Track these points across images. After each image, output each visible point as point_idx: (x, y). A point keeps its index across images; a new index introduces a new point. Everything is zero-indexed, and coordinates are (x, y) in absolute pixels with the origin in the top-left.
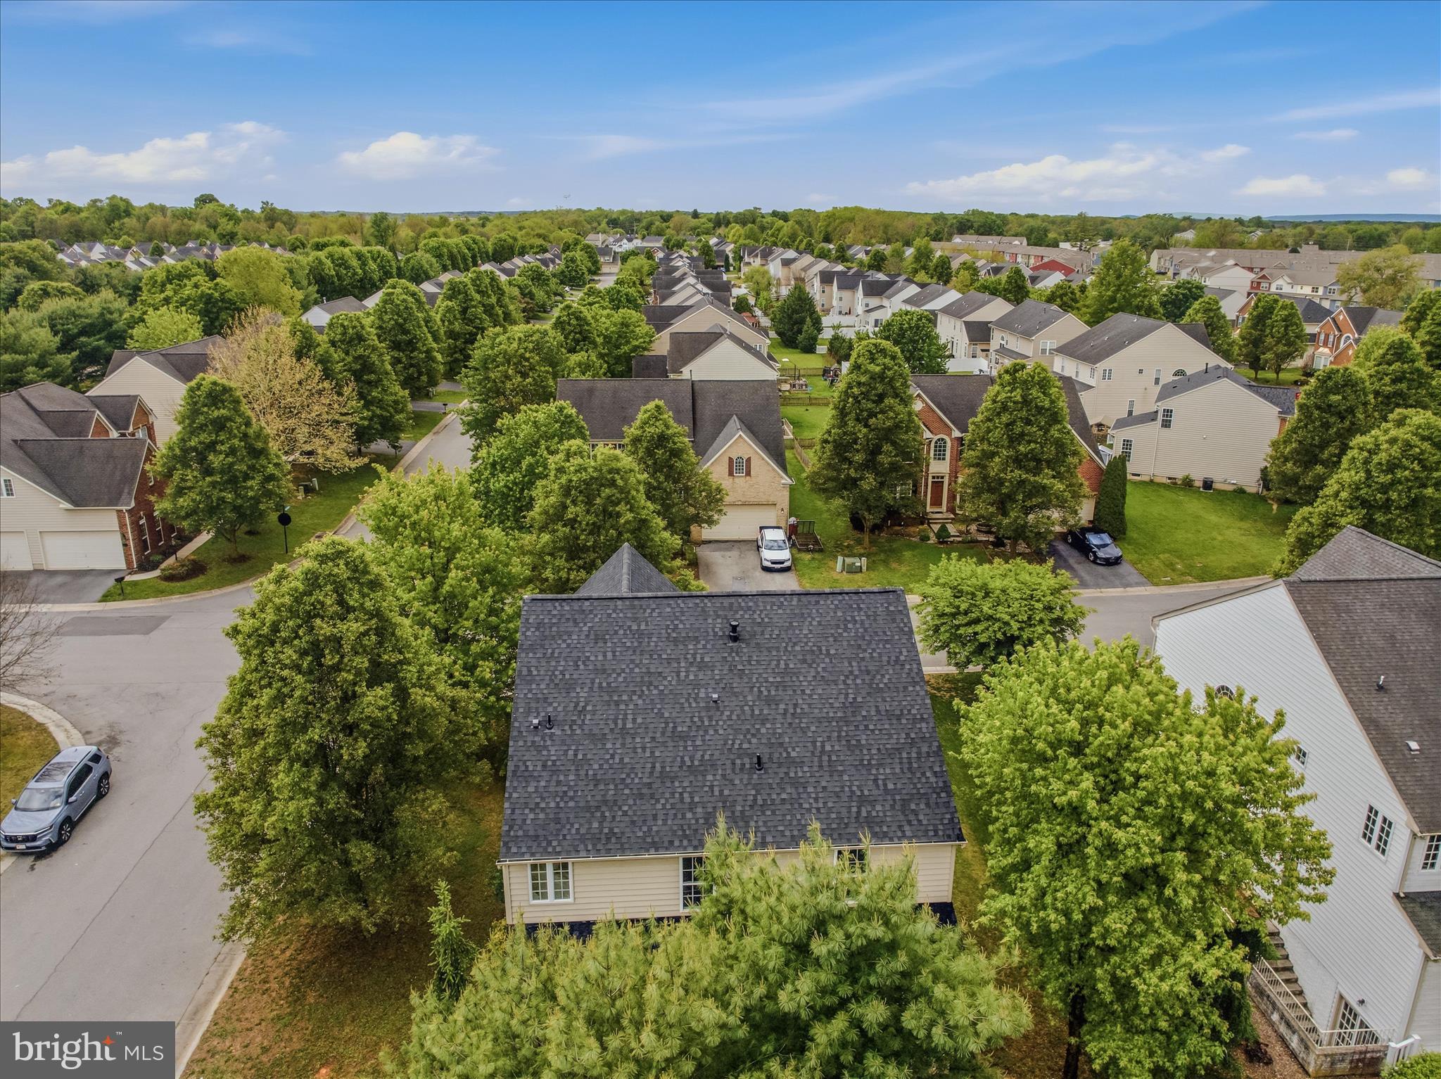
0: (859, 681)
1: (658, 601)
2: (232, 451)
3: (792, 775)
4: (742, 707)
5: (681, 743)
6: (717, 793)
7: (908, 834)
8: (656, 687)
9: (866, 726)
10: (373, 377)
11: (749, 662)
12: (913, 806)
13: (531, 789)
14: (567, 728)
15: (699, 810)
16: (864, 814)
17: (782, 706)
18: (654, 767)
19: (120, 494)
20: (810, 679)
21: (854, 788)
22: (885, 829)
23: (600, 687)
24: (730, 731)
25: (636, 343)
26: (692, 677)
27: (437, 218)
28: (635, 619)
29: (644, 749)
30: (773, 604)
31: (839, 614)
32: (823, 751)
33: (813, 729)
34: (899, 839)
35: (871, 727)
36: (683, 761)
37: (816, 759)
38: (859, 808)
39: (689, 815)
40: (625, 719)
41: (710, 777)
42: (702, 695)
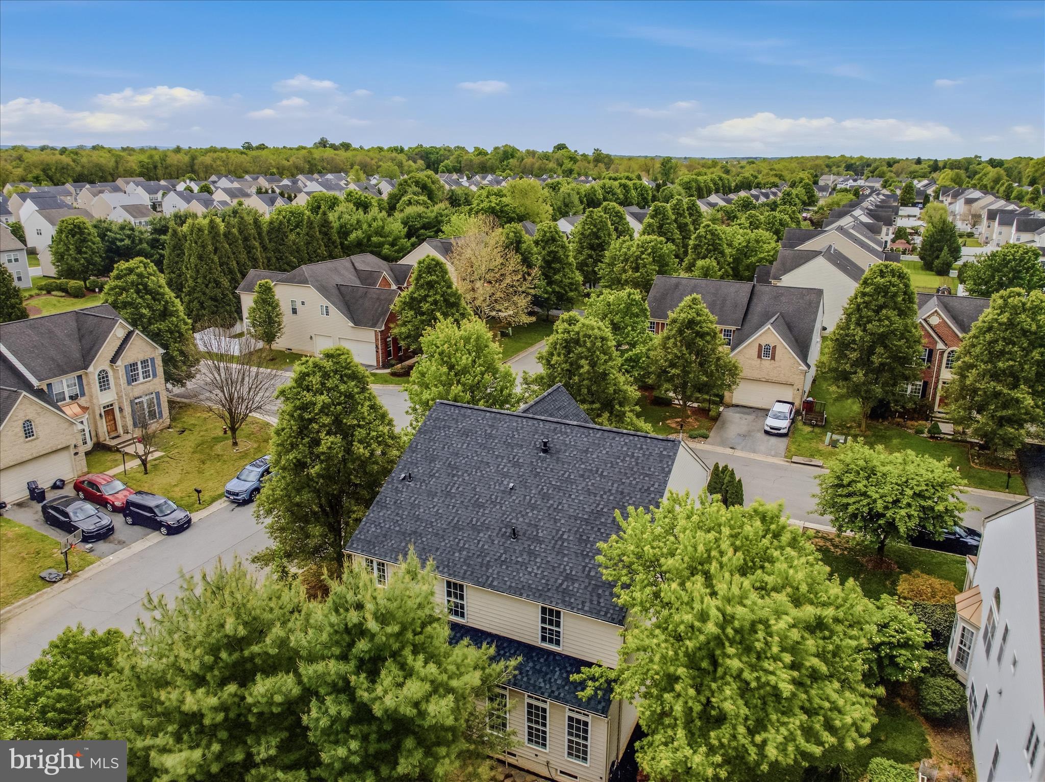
0: (611, 498)
1: (511, 418)
2: (435, 302)
3: (532, 547)
4: (525, 496)
5: (477, 509)
6: (480, 546)
7: (586, 608)
8: (481, 471)
9: (599, 529)
10: (558, 266)
11: (546, 469)
12: (600, 591)
13: (381, 514)
14: (419, 483)
15: (465, 553)
16: (564, 586)
17: (551, 502)
18: (452, 520)
19: (378, 321)
20: (579, 488)
21: (567, 568)
22: (572, 600)
23: (450, 464)
24: (509, 510)
25: (762, 255)
26: (505, 470)
27: (710, 162)
28: (491, 426)
29: (454, 507)
30: (583, 433)
31: (625, 449)
32: (561, 538)
33: (562, 521)
34: (578, 609)
35: (602, 530)
36: (472, 521)
37: (553, 542)
38: (563, 581)
39: (457, 554)
40: (453, 486)
41: (481, 535)
42: (505, 483)
